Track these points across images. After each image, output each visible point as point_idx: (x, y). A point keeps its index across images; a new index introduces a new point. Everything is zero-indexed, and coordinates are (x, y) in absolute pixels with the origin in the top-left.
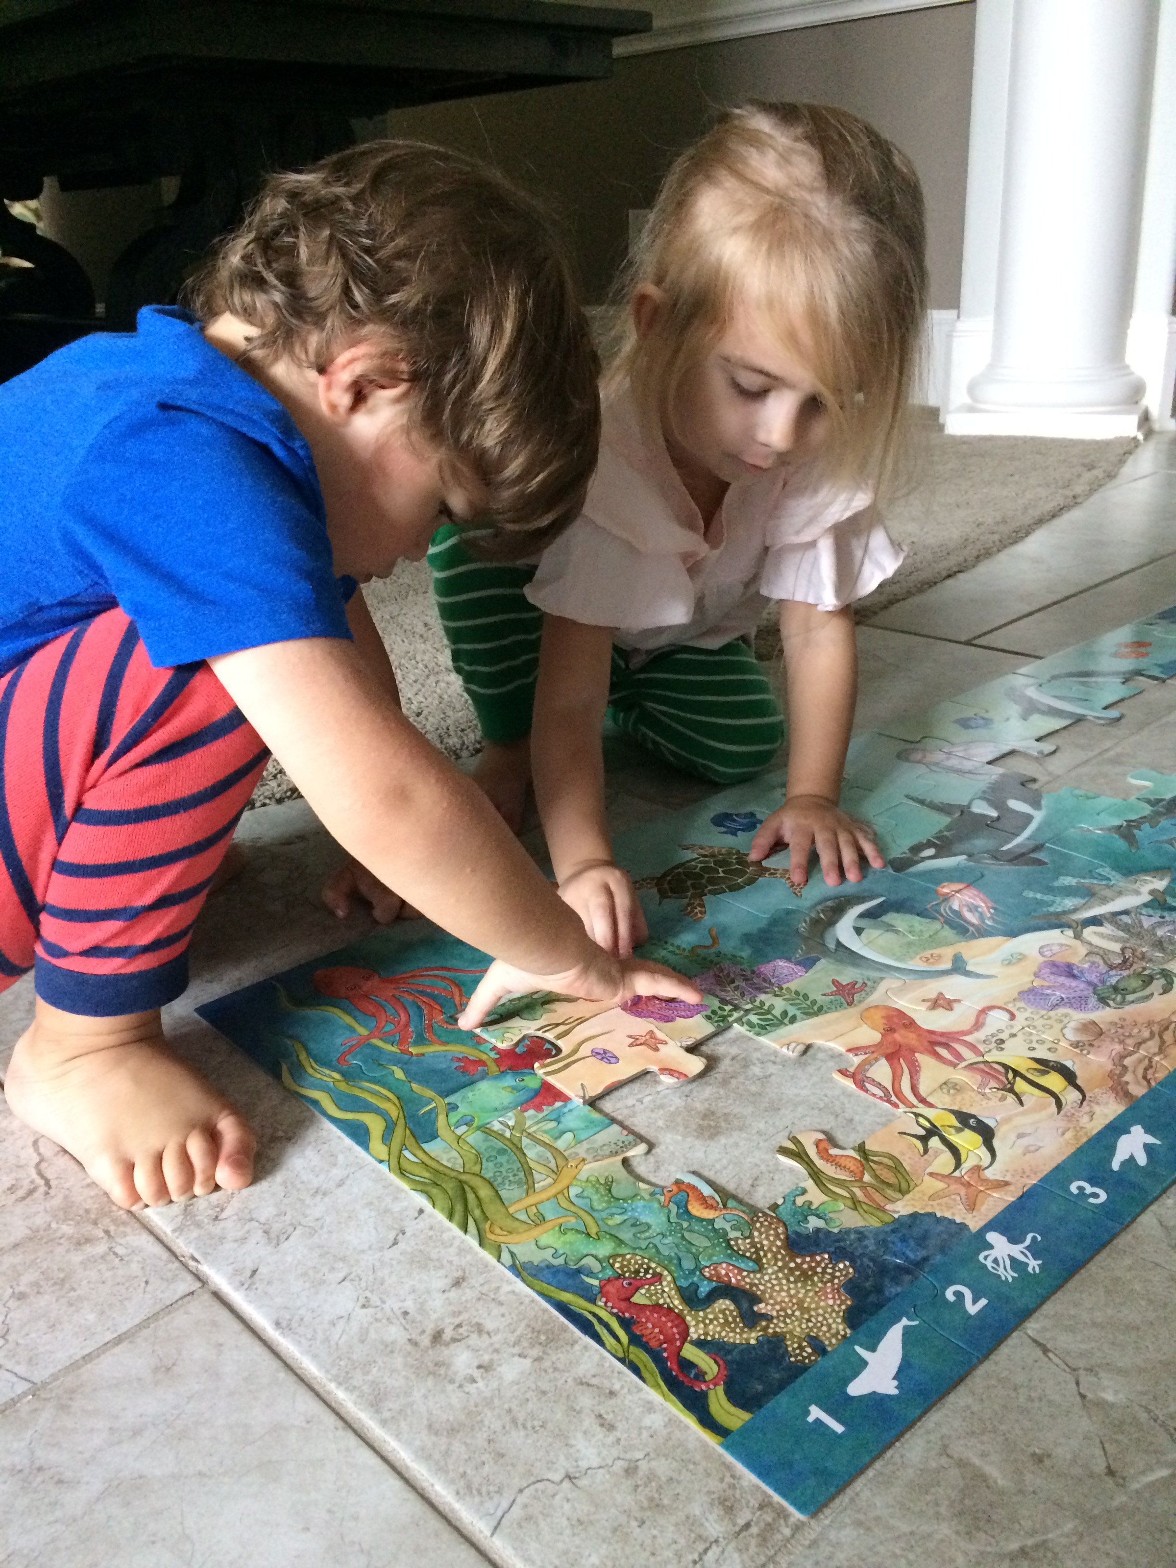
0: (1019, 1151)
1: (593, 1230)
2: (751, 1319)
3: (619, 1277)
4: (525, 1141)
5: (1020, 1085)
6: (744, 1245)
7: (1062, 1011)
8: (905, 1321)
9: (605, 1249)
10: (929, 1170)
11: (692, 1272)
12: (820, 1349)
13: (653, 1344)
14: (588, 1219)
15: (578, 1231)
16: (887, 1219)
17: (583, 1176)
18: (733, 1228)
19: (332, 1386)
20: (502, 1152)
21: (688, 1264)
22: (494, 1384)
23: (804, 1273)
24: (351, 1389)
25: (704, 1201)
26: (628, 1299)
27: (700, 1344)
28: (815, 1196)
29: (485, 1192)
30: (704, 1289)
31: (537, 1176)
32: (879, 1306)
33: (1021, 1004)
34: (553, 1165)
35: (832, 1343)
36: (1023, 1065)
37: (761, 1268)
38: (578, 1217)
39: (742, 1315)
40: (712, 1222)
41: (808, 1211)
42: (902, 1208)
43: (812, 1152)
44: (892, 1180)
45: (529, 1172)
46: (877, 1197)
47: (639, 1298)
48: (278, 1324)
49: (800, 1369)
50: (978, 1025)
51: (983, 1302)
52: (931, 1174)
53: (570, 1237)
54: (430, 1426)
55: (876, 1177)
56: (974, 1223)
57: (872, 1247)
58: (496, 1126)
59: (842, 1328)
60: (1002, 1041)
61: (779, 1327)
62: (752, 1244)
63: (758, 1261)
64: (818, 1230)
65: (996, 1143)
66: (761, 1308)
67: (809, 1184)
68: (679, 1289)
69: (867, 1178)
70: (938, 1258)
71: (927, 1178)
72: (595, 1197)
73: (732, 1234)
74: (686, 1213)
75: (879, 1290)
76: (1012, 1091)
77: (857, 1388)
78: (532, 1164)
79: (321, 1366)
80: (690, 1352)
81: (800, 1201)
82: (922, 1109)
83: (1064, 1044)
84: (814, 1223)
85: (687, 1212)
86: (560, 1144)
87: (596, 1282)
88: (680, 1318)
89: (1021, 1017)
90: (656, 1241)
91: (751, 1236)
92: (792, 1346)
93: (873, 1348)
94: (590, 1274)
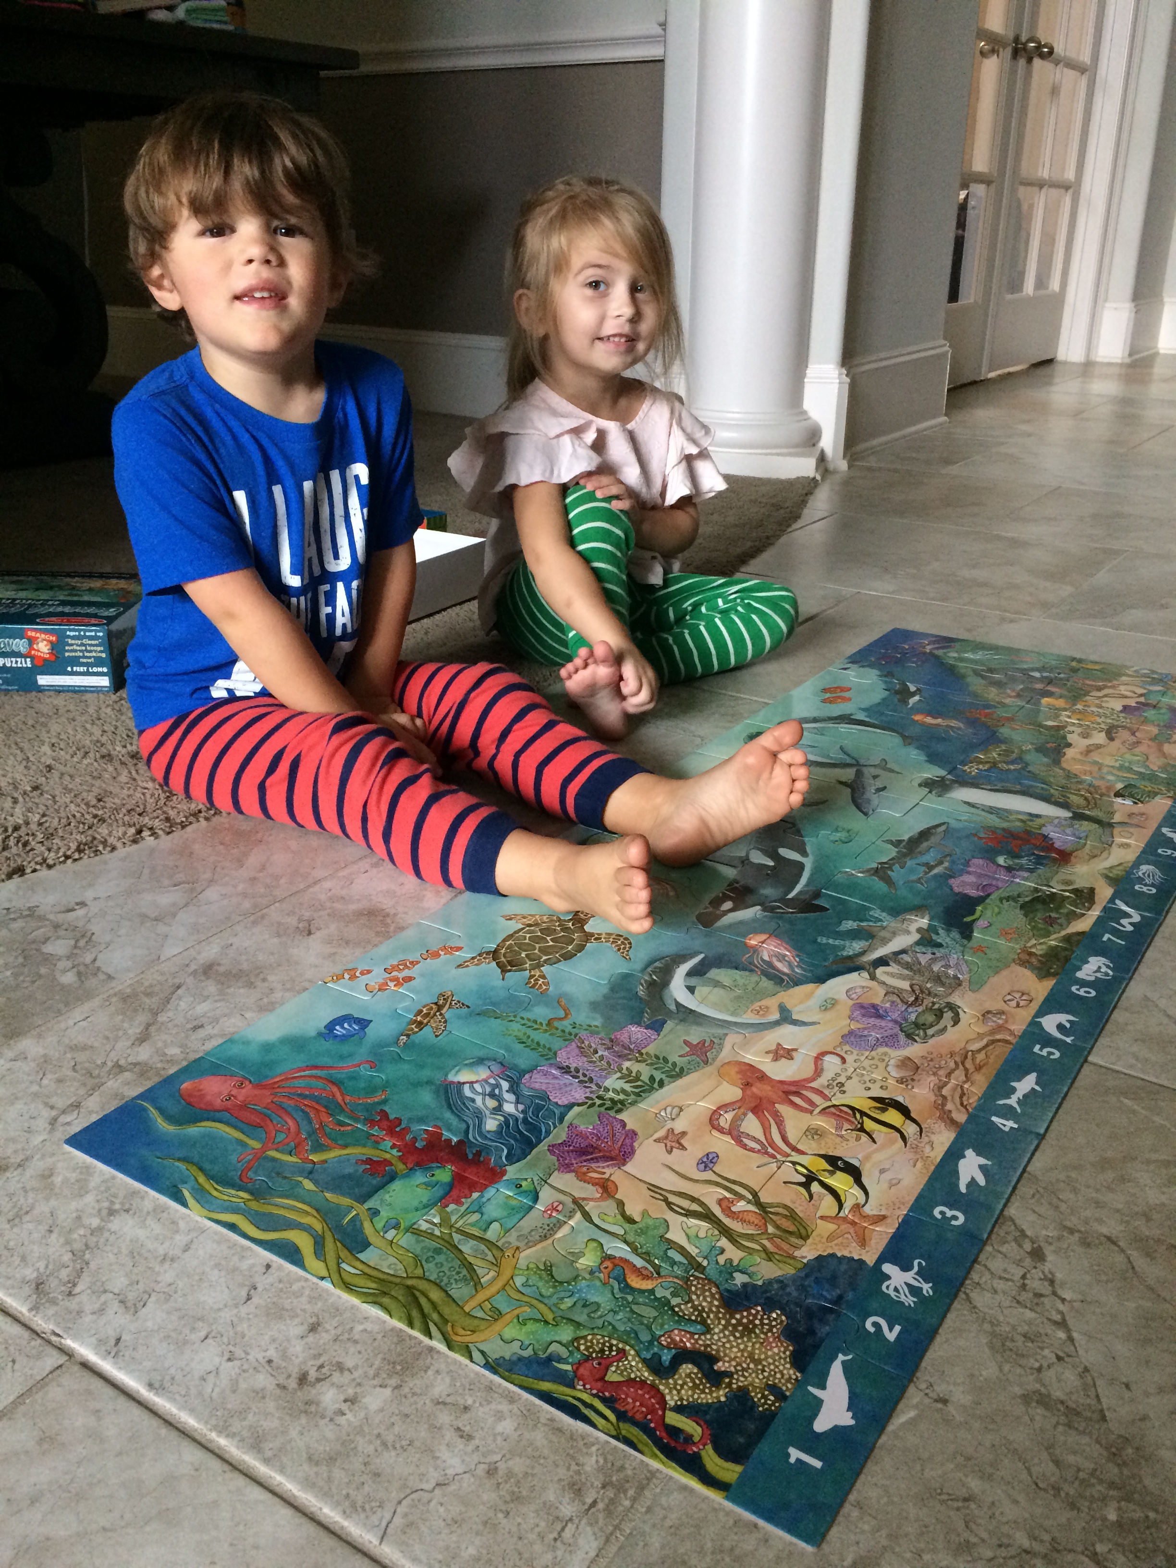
0: (885, 1186)
1: (550, 1317)
2: (716, 1378)
3: (588, 1359)
4: (456, 1237)
5: (869, 1124)
6: (687, 1309)
7: (882, 1050)
8: (841, 1357)
9: (566, 1333)
10: (819, 1214)
11: (651, 1343)
12: (781, 1396)
13: (638, 1417)
14: (541, 1306)
15: (536, 1320)
16: (800, 1266)
17: (522, 1263)
18: (674, 1294)
20: (438, 1251)
21: (645, 1337)
23: (746, 1327)
25: (638, 1271)
26: (602, 1379)
27: (679, 1409)
28: (733, 1254)
29: (435, 1295)
30: (666, 1357)
31: (480, 1271)
32: (816, 1347)
33: (847, 1047)
34: (490, 1257)
35: (788, 1388)
36: (865, 1105)
37: (708, 1330)
38: (531, 1306)
39: (705, 1375)
40: (652, 1292)
41: (730, 1269)
42: (807, 1253)
43: (717, 1211)
44: (792, 1228)
45: (470, 1267)
46: (785, 1246)
47: (612, 1376)
49: (769, 1418)
50: (818, 1072)
51: (897, 1328)
52: (822, 1218)
53: (531, 1326)
55: (777, 1227)
56: (870, 1259)
57: (795, 1294)
58: (424, 1226)
59: (791, 1372)
60: (843, 1085)
61: (739, 1382)
62: (695, 1308)
63: (703, 1322)
64: (745, 1285)
65: (865, 1180)
66: (720, 1366)
67: (724, 1242)
68: (644, 1361)
69: (771, 1229)
70: (850, 1296)
71: (819, 1221)
72: (540, 1284)
73: (675, 1301)
74: (627, 1288)
75: (812, 1332)
76: (862, 1130)
77: (821, 1425)
78: (471, 1259)
80: (673, 1419)
81: (722, 1260)
82: (796, 1157)
83: (891, 1081)
84: (740, 1279)
85: (628, 1286)
86: (491, 1235)
87: (568, 1367)
88: (654, 1387)
89: (850, 1059)
90: (610, 1318)
91: (690, 1300)
92: (757, 1397)
93: (823, 1387)
94: (560, 1360)
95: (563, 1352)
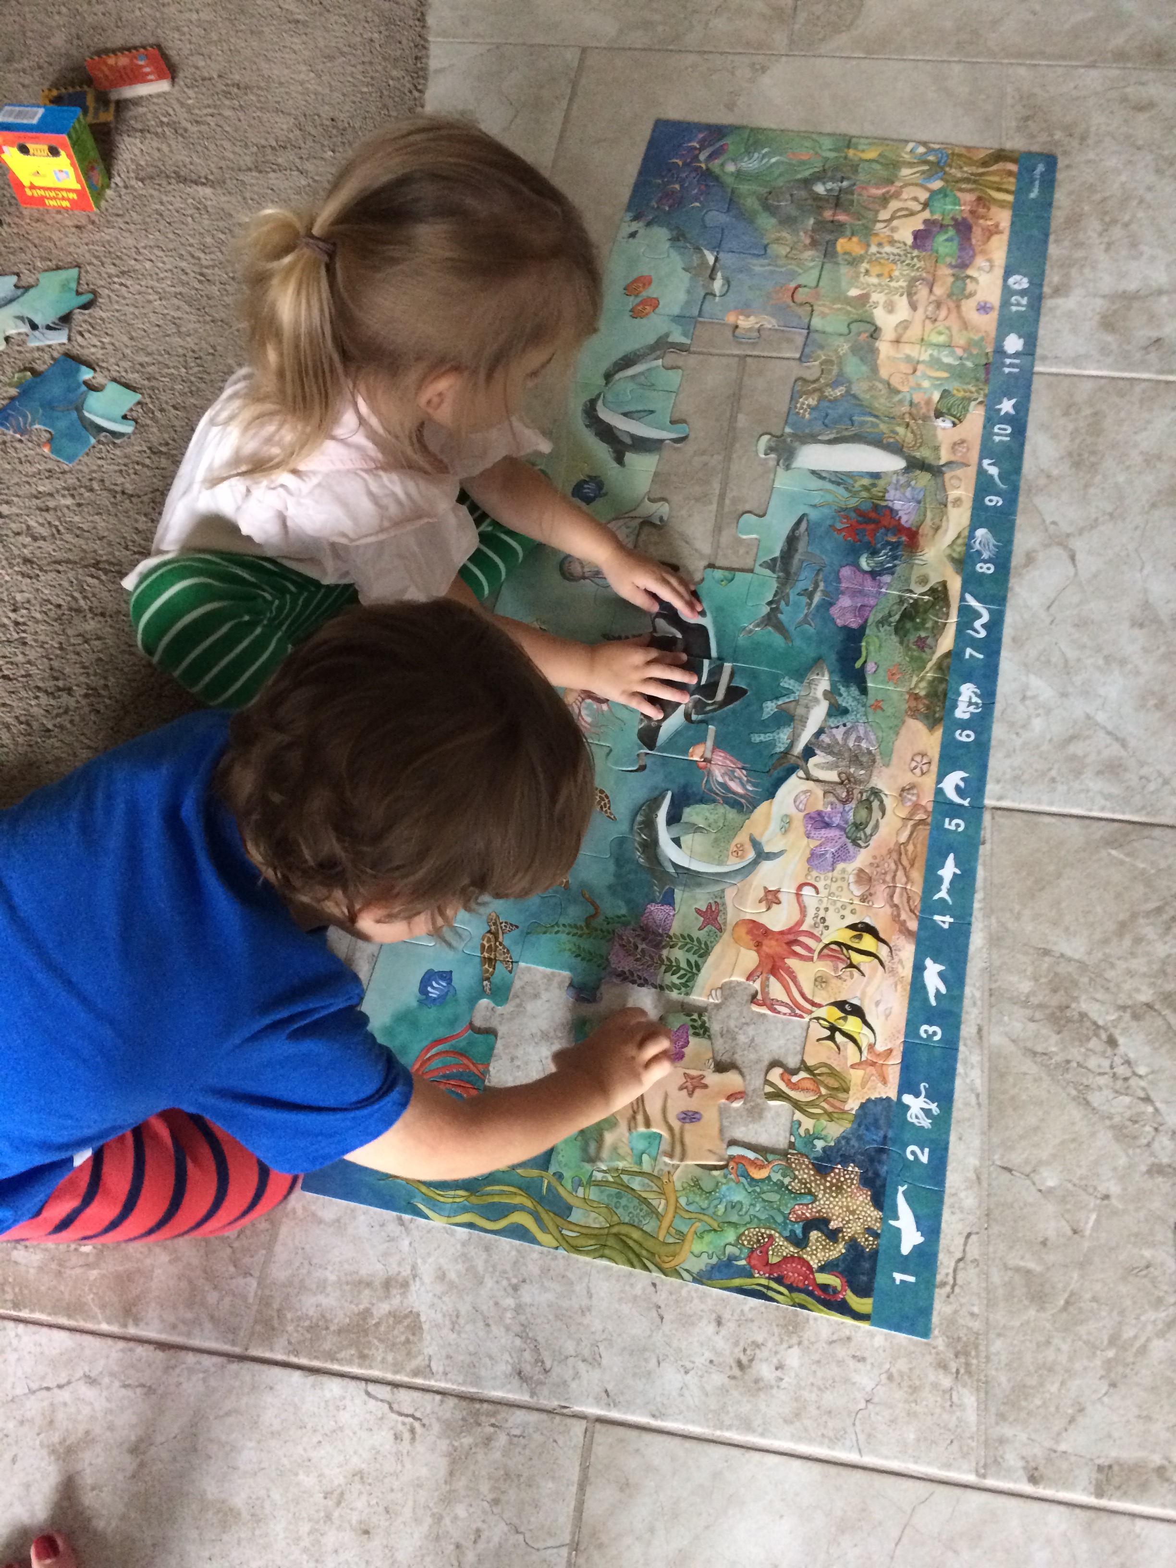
0: (883, 1018)
1: (715, 1225)
2: (833, 1235)
3: (752, 1250)
5: (856, 958)
6: (796, 1185)
7: (840, 866)
8: (901, 1189)
9: (731, 1236)
10: (849, 1063)
11: (784, 1222)
12: (876, 1236)
13: (800, 1285)
16: (852, 1118)
18: (784, 1176)
19: (718, 1433)
20: (619, 1196)
21: (780, 1219)
22: (793, 1375)
23: (838, 1188)
24: (729, 1428)
25: (753, 1163)
26: (767, 1264)
27: (822, 1269)
28: (808, 1124)
29: (636, 1235)
30: (799, 1231)
31: (654, 1203)
32: (883, 1186)
33: (814, 873)
35: (877, 1226)
37: (815, 1199)
38: (700, 1220)
39: (828, 1237)
40: (769, 1178)
41: (810, 1138)
42: (853, 1105)
43: (783, 1086)
44: (836, 1085)
45: (645, 1201)
46: (838, 1104)
47: (774, 1260)
48: (654, 1416)
49: (875, 1254)
51: (927, 1150)
52: (852, 1066)
53: (708, 1238)
54: (785, 1421)
55: (827, 1087)
56: (891, 1092)
57: (856, 1145)
58: (599, 1176)
59: (877, 1214)
60: (823, 919)
61: (848, 1233)
62: (800, 1181)
63: (810, 1193)
64: (824, 1149)
66: (833, 1225)
67: (798, 1115)
68: (787, 1239)
69: (823, 1091)
70: (890, 1134)
71: (852, 1071)
72: (697, 1199)
73: (786, 1181)
74: (753, 1181)
75: (877, 1174)
76: (852, 966)
77: (906, 1249)
78: (644, 1195)
79: (700, 1425)
80: (823, 1278)
81: (802, 1132)
82: (818, 1012)
83: (857, 901)
84: (819, 1144)
85: (753, 1179)
86: (646, 1167)
87: (743, 1262)
88: (800, 1258)
90: (752, 1212)
91: (796, 1177)
92: (861, 1240)
94: (737, 1258)
95: (735, 1251)
